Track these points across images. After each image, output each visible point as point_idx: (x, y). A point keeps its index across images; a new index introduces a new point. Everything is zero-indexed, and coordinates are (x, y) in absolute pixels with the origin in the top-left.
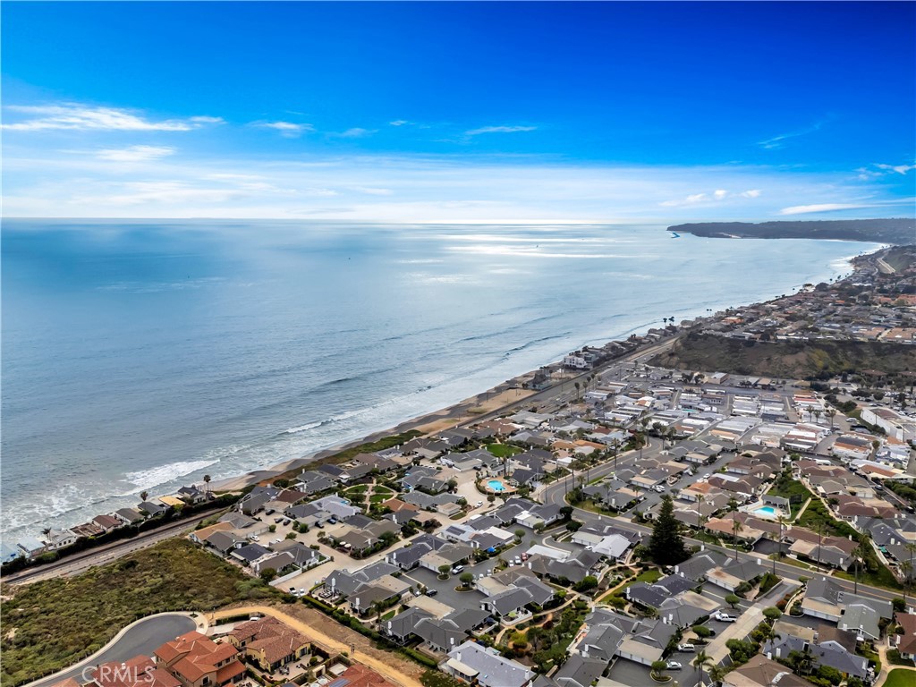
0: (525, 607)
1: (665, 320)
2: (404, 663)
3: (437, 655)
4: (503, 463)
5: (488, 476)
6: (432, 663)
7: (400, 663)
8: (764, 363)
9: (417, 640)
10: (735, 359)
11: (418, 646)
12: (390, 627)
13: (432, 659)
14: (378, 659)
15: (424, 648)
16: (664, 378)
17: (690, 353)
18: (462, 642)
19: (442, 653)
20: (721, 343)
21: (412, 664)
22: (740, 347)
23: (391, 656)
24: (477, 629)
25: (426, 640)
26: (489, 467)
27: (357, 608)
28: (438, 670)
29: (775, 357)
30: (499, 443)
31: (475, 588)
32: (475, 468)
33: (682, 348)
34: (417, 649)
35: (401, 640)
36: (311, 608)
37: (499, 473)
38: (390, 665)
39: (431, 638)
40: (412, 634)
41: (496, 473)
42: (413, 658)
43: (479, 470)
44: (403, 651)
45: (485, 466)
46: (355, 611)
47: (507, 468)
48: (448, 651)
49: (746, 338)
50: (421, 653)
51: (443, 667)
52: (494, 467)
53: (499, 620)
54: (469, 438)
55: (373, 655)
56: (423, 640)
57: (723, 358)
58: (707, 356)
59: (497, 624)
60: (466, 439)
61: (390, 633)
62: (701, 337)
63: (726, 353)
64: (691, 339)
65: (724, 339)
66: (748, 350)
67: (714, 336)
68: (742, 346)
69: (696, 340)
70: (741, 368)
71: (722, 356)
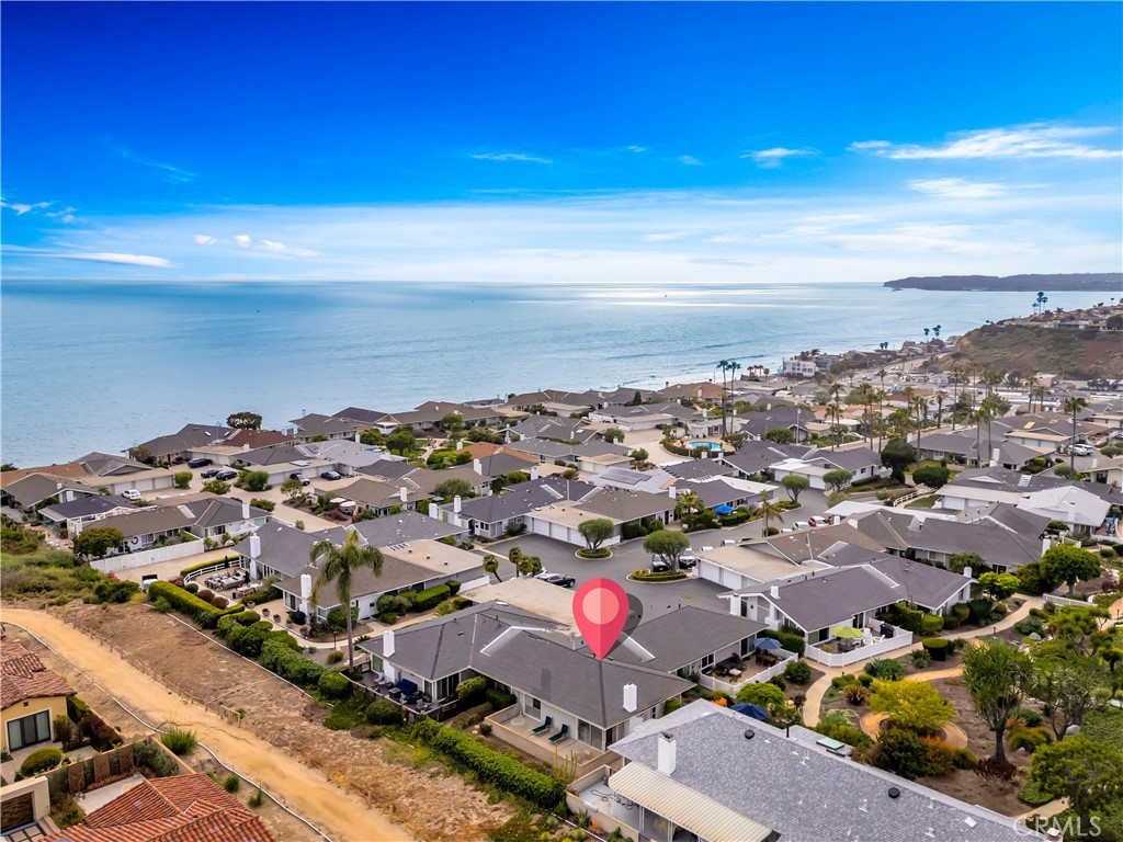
0: (879, 615)
1: (927, 331)
2: (416, 781)
3: (563, 753)
6: (544, 782)
7: (400, 781)
9: (489, 696)
10: (1066, 359)
11: (488, 720)
12: (389, 649)
13: (545, 768)
14: (315, 764)
15: (514, 729)
17: (987, 352)
18: (668, 708)
19: (586, 748)
20: (1039, 336)
21: (455, 786)
22: (1072, 341)
23: (372, 755)
24: (722, 670)
25: (524, 700)
27: (304, 607)
28: (568, 814)
31: (693, 573)
33: (972, 348)
34: (486, 731)
35: (426, 696)
36: (163, 611)
38: (354, 787)
39: (546, 687)
40: (471, 673)
42: (460, 761)
44: (426, 737)
46: (298, 618)
48: (610, 741)
50: (501, 745)
51: (588, 801)
53: (798, 648)
55: (299, 748)
56: (513, 700)
57: (1044, 357)
58: (1017, 355)
59: (793, 657)
60: (638, 397)
61: (390, 673)
62: (1003, 330)
63: (1049, 350)
64: (986, 334)
65: (1042, 330)
66: (1088, 344)
67: (1026, 327)
68: (1076, 338)
69: (995, 334)
70: (1077, 371)
71: (1043, 354)
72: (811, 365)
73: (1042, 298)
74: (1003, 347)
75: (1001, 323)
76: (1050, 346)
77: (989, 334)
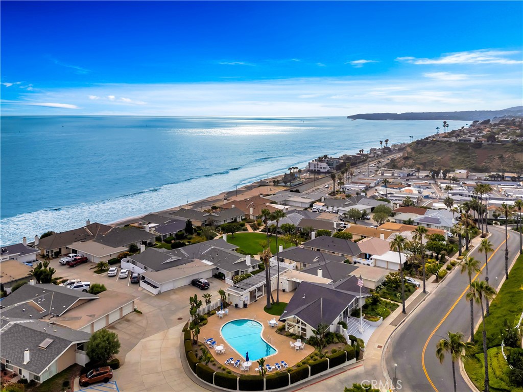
1: (381, 142)
4: (261, 268)
5: (224, 305)
8: (497, 161)
10: (468, 159)
16: (409, 175)
17: (423, 156)
20: (450, 146)
22: (468, 149)
26: (229, 281)
29: (507, 155)
30: (250, 230)
32: (195, 283)
33: (414, 153)
37: (253, 295)
41: (245, 296)
43: (204, 287)
45: (219, 276)
47: (273, 279)
49: (472, 141)
52: (240, 279)
54: (196, 223)
57: (455, 159)
58: (440, 158)
60: (189, 224)
62: (429, 143)
63: (457, 155)
64: (420, 145)
65: (451, 143)
66: (477, 151)
67: (441, 141)
68: (471, 148)
69: (425, 145)
70: (476, 167)
71: (454, 157)
72: (324, 165)
73: (445, 125)
74: (431, 153)
75: (427, 138)
76: (457, 153)
77: (421, 145)
